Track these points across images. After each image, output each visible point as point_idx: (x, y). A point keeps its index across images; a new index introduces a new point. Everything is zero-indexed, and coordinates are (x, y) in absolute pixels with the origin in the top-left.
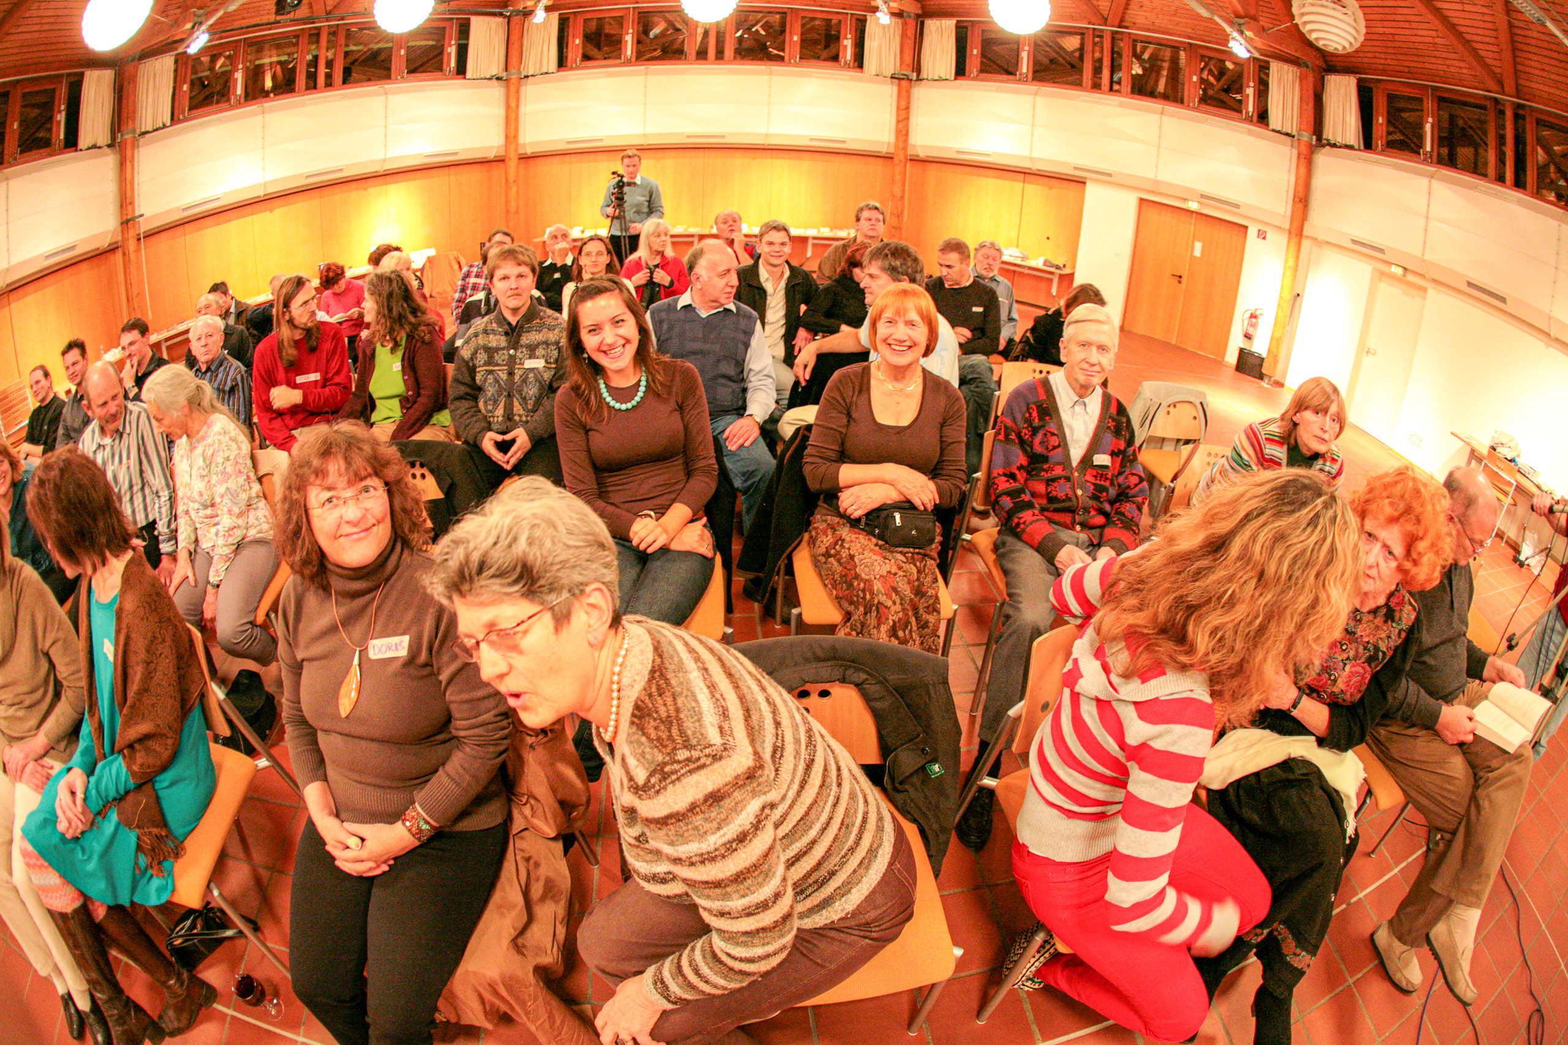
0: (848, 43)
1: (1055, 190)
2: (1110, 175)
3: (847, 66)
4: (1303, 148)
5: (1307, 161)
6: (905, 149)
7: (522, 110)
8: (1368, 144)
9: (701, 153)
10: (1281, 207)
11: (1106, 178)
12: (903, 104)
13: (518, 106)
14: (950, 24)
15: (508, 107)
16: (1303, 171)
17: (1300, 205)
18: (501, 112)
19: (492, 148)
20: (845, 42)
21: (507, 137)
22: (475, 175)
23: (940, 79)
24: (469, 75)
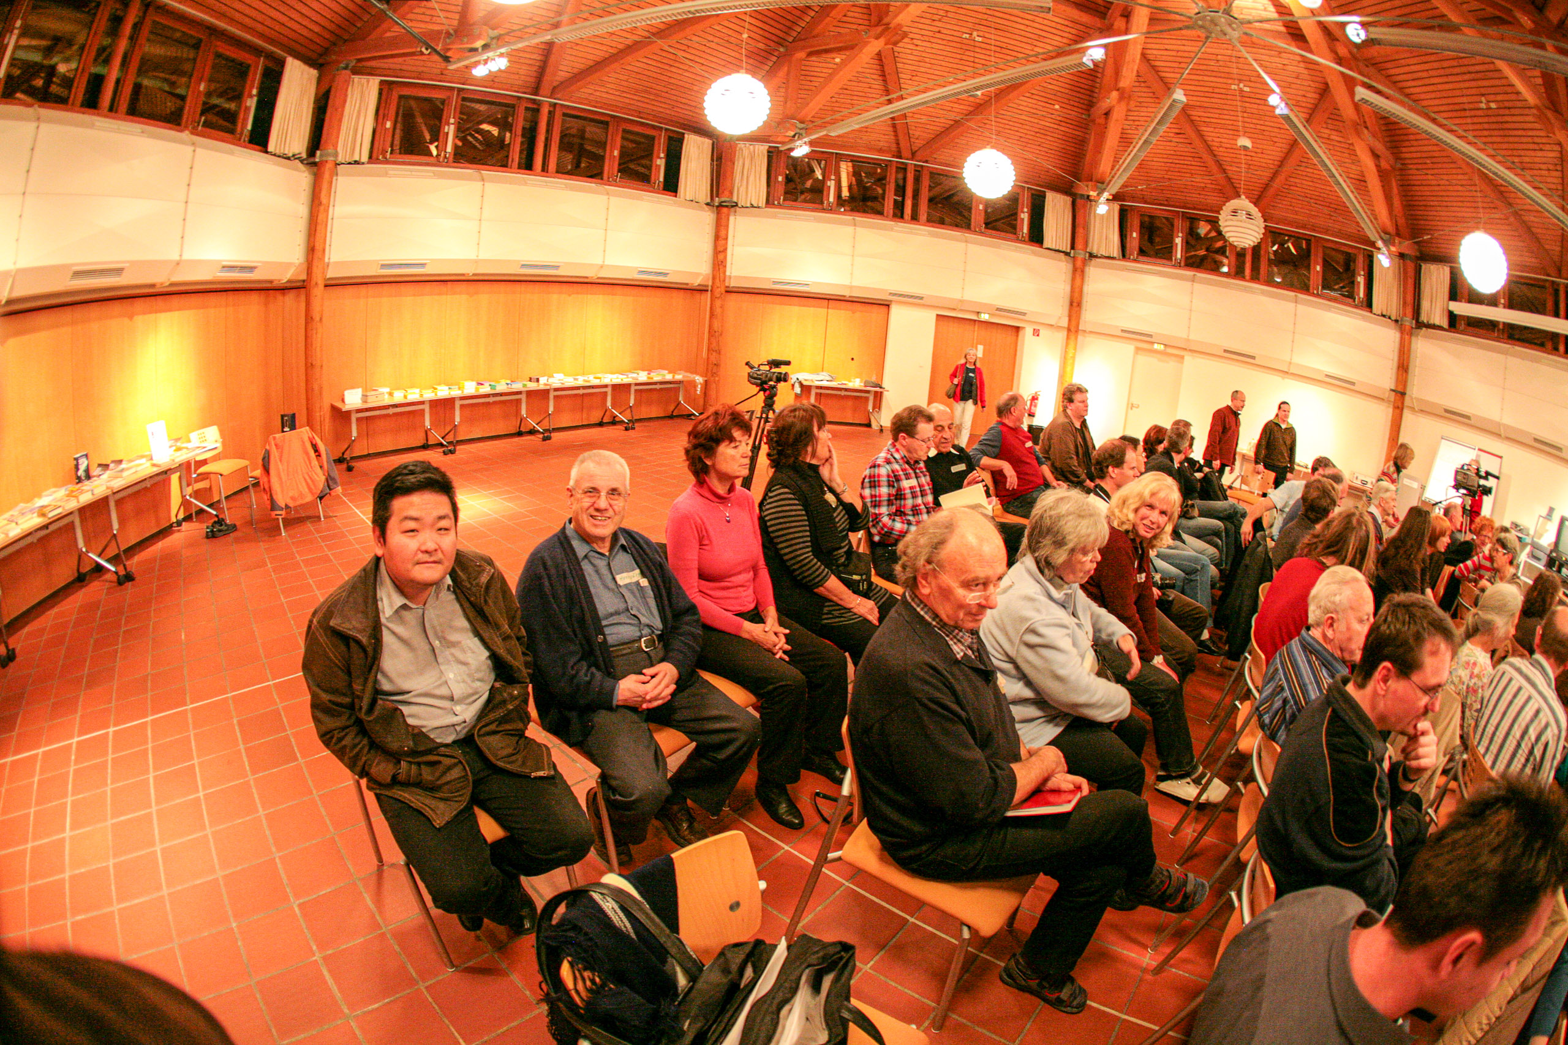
0: (661, 162)
2: (921, 298)
3: (657, 190)
4: (1077, 265)
5: (1079, 274)
6: (721, 279)
8: (1124, 254)
10: (1058, 313)
11: (914, 300)
12: (721, 232)
13: (329, 205)
14: (762, 149)
15: (314, 204)
16: (1077, 285)
17: (1078, 309)
19: (283, 266)
20: (658, 161)
21: (309, 251)
23: (754, 206)
24: (270, 147)
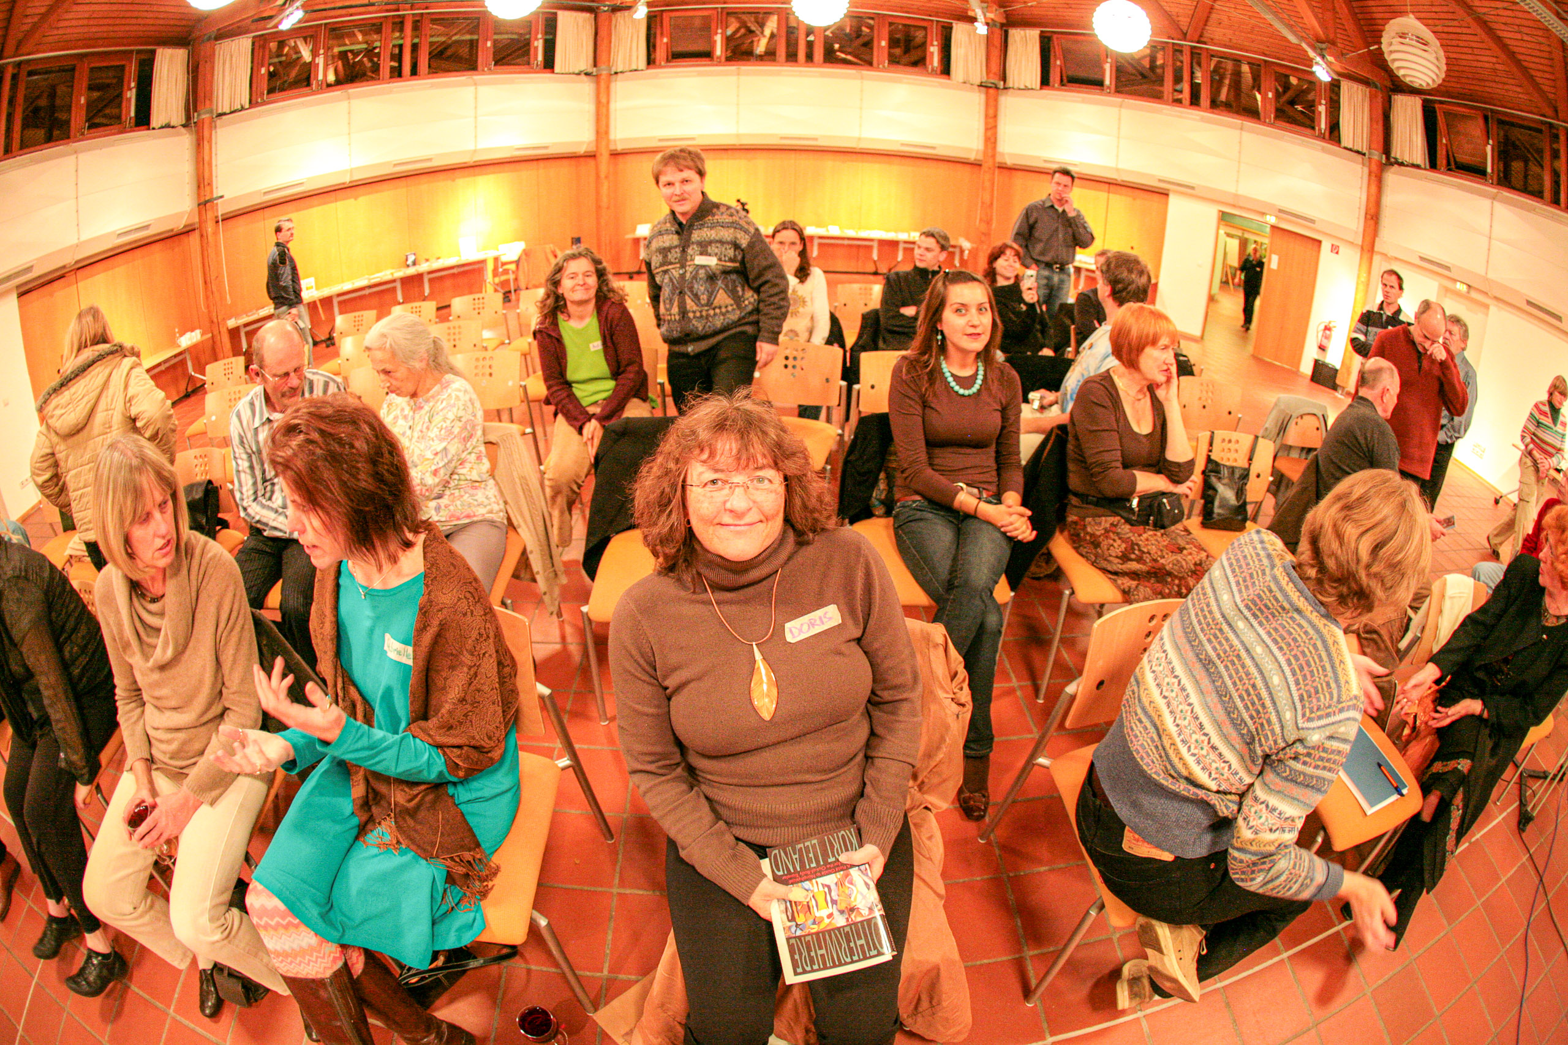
0: (934, 50)
1: (1138, 202)
2: (1193, 188)
3: (933, 73)
4: (1374, 167)
5: (1377, 180)
6: (994, 156)
7: (612, 106)
8: (1433, 165)
9: (793, 155)
10: (1353, 223)
11: (1189, 190)
12: (991, 112)
13: (608, 102)
14: (1034, 34)
15: (598, 103)
16: (1374, 189)
17: (1372, 222)
18: (589, 107)
19: (580, 143)
20: (932, 49)
21: (598, 133)
22: (564, 170)
23: (1026, 89)
24: (557, 69)
